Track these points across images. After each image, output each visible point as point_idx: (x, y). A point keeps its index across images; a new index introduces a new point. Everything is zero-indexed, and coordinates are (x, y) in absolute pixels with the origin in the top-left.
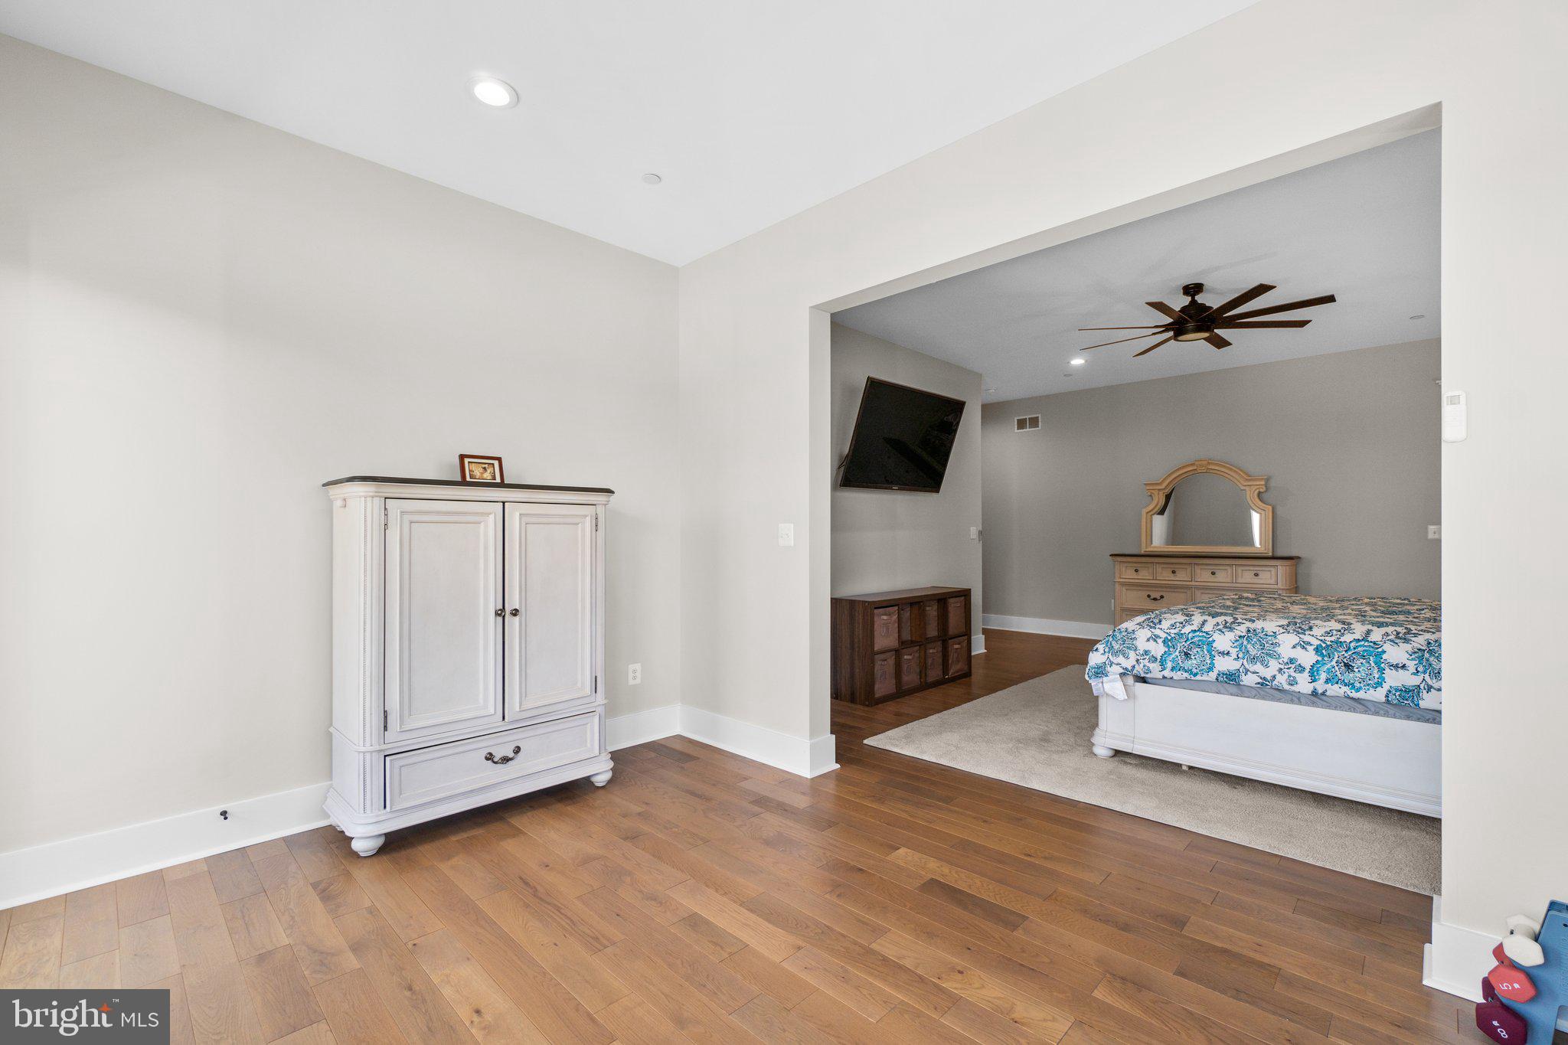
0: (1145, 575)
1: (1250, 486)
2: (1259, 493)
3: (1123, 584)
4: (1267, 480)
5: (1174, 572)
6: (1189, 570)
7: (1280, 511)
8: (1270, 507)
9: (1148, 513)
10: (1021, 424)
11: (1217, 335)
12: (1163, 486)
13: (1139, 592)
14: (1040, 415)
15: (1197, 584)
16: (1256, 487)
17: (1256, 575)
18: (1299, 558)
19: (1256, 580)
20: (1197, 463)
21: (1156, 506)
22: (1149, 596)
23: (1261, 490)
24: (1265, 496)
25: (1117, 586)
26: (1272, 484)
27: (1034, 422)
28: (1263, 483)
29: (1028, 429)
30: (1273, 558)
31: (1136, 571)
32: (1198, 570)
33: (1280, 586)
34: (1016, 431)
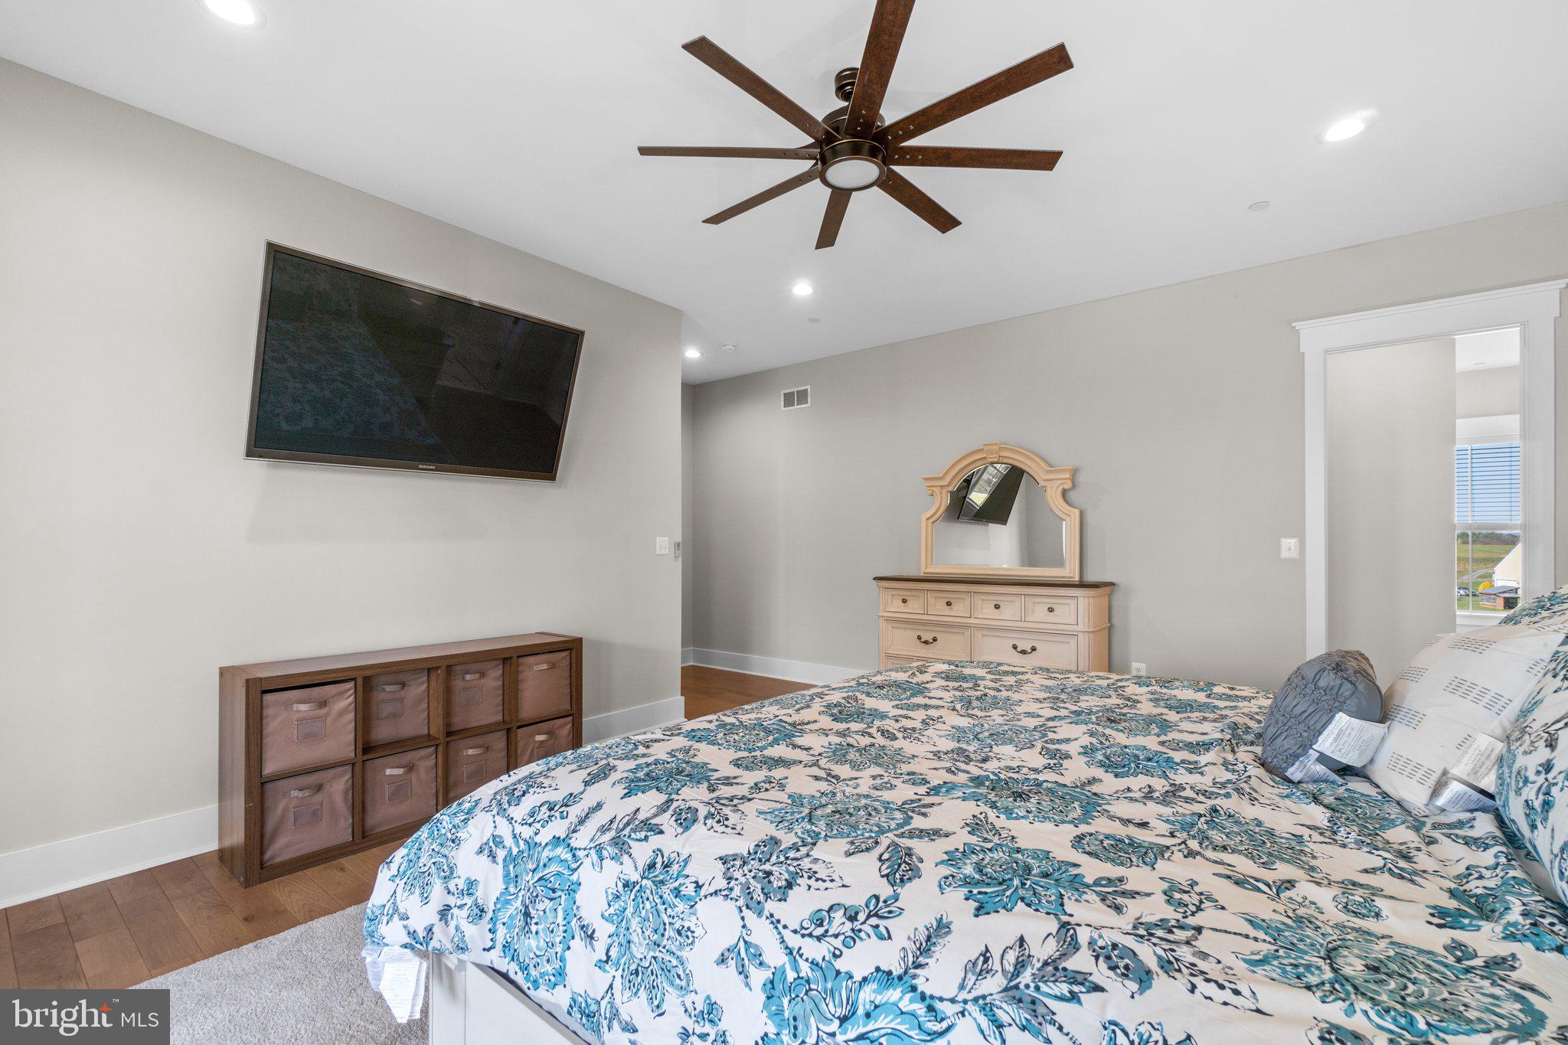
0: (915, 607)
1: (1051, 480)
2: (1064, 493)
3: (888, 620)
4: (1075, 472)
5: (949, 604)
6: (967, 602)
7: (1090, 518)
8: (1077, 511)
9: (928, 519)
10: (789, 400)
11: (893, 171)
12: (946, 482)
13: (909, 632)
14: (809, 387)
15: (976, 621)
16: (1060, 482)
17: (1051, 610)
18: (1112, 584)
19: (1051, 617)
20: (986, 448)
21: (937, 510)
22: (919, 638)
23: (1066, 487)
24: (1072, 495)
25: (882, 623)
26: (1081, 478)
27: (802, 396)
28: (1067, 476)
29: (796, 407)
30: (1082, 585)
31: (904, 601)
32: (978, 600)
33: (1081, 627)
34: (783, 409)
